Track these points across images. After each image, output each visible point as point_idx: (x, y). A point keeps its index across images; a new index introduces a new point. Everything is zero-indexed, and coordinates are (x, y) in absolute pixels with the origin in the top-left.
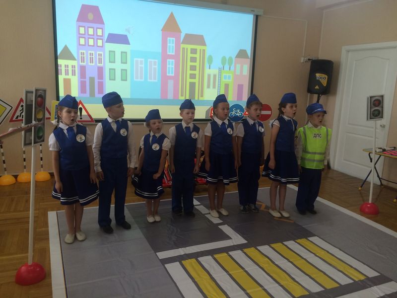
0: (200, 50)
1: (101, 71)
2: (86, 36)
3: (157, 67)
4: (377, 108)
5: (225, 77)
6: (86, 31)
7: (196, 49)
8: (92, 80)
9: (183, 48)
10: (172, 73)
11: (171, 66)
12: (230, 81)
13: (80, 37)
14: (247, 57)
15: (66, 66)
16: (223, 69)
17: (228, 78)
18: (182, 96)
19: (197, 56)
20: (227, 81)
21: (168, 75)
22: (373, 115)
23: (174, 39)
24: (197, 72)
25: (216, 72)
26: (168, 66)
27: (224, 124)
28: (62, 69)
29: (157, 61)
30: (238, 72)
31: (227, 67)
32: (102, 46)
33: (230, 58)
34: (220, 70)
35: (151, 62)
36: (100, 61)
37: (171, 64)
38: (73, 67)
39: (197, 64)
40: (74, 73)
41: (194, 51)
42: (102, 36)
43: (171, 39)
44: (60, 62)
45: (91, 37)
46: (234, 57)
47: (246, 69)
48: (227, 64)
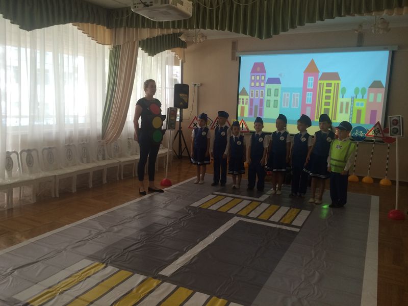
0: (335, 84)
1: (261, 101)
2: (255, 81)
3: (298, 98)
4: (395, 127)
5: (358, 104)
6: (255, 78)
7: (331, 84)
8: (256, 107)
9: (320, 84)
10: (310, 102)
12: (363, 108)
13: (251, 82)
14: (382, 87)
15: (243, 99)
16: (356, 98)
17: (361, 104)
19: (332, 88)
20: (360, 107)
21: (307, 103)
23: (313, 77)
24: (331, 101)
25: (348, 100)
26: (307, 97)
28: (241, 101)
29: (299, 94)
30: (371, 99)
31: (360, 96)
32: (264, 86)
33: (364, 89)
34: (353, 99)
35: (294, 95)
36: (262, 96)
37: (309, 96)
38: (247, 99)
39: (331, 95)
40: (246, 104)
41: (329, 85)
42: (264, 80)
43: (311, 77)
44: (240, 97)
45: (258, 81)
46: (367, 88)
47: (380, 97)
48: (360, 93)
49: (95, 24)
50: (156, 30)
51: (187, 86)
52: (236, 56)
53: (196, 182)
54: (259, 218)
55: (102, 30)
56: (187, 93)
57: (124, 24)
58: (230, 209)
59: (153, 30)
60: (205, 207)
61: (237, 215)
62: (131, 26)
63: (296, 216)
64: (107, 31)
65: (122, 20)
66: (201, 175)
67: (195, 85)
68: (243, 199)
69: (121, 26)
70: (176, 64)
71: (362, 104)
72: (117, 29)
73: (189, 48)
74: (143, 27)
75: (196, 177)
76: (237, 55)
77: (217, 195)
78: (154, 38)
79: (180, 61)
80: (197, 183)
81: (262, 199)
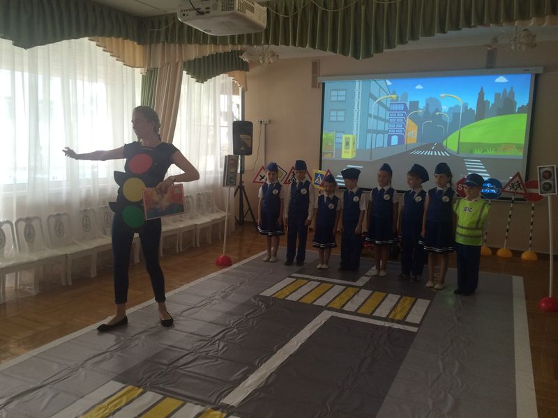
4: (547, 181)
22: (544, 188)
27: (382, 190)
49: (120, 39)
50: (208, 46)
51: (250, 124)
52: (318, 81)
53: (265, 259)
54: (359, 312)
55: (132, 47)
56: (251, 134)
57: (162, 39)
58: (318, 298)
59: (204, 46)
60: (282, 297)
61: (327, 308)
62: (173, 41)
63: (410, 309)
64: (139, 48)
65: (159, 33)
66: (272, 249)
67: (261, 122)
68: (334, 284)
69: (158, 42)
70: (235, 92)
72: (153, 46)
73: (252, 71)
74: (190, 42)
75: (266, 251)
76: (320, 80)
77: (298, 278)
78: (204, 57)
79: (240, 89)
80: (268, 260)
81: (360, 283)
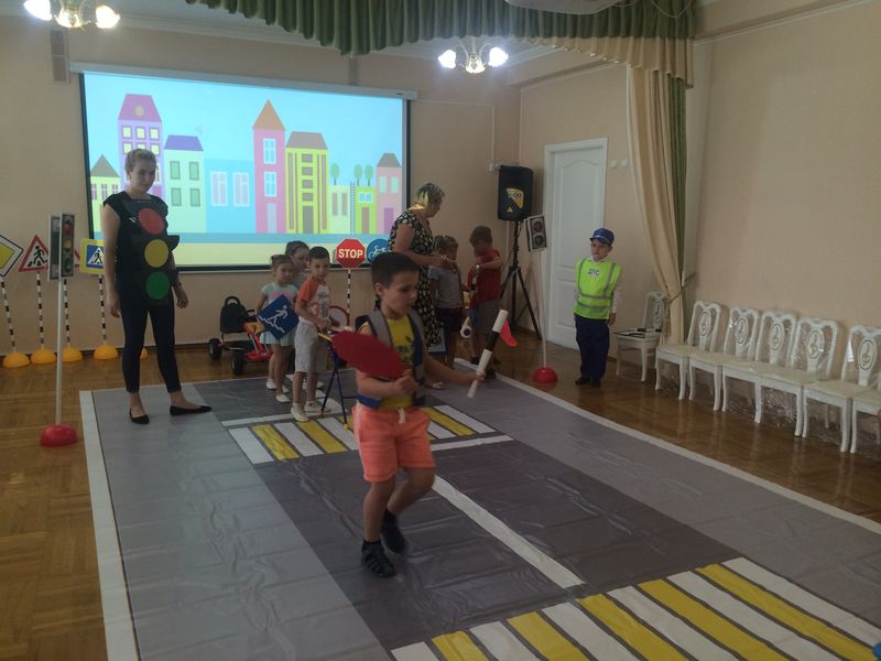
0: (318, 156)
2: (134, 141)
3: (247, 183)
4: (538, 234)
5: (362, 197)
6: (134, 133)
7: (311, 155)
9: (290, 155)
10: (273, 193)
11: (271, 182)
12: (371, 203)
13: (124, 142)
14: (397, 165)
15: (104, 187)
16: (358, 185)
17: (367, 198)
18: (291, 227)
19: (313, 165)
20: (365, 203)
21: (266, 195)
22: (535, 243)
23: (274, 140)
24: (314, 190)
25: (346, 189)
26: (266, 182)
28: (98, 191)
29: (247, 174)
30: (383, 188)
31: (364, 180)
33: (369, 168)
34: (353, 187)
35: (238, 177)
37: (270, 180)
38: (115, 187)
39: (314, 178)
41: (307, 158)
42: (158, 140)
43: (269, 140)
45: (142, 141)
46: (374, 165)
47: (396, 184)
48: (363, 175)
52: (69, 70)
60: (293, 455)
71: (369, 197)
76: (72, 67)
